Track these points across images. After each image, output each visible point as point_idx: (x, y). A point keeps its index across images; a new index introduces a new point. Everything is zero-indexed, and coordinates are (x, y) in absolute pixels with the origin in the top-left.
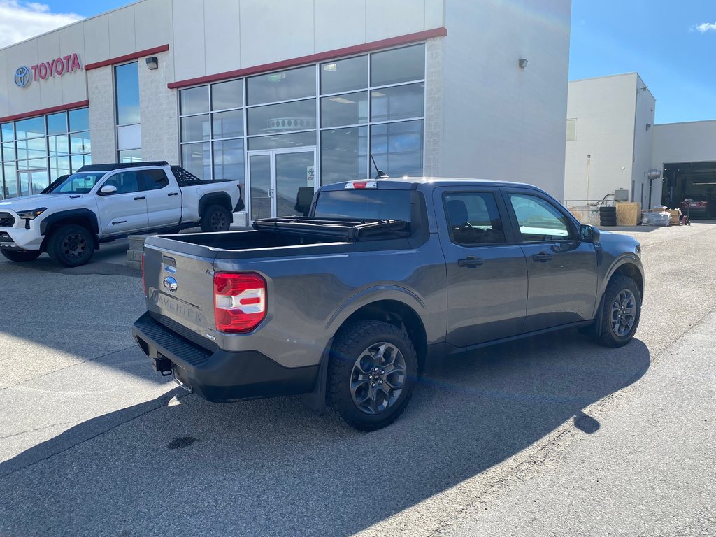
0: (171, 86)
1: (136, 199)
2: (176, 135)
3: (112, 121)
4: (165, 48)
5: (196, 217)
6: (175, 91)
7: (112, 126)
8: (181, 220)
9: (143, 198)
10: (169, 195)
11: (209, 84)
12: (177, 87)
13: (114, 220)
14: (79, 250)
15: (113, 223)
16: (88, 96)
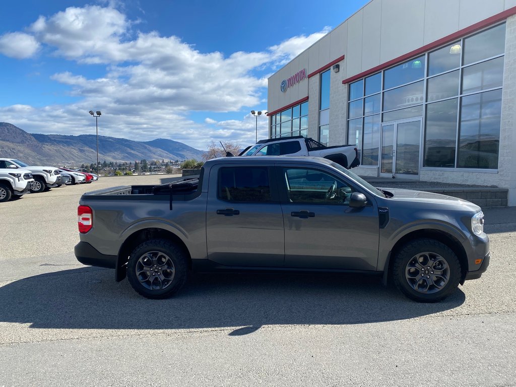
0: (344, 82)
2: (345, 115)
3: (317, 108)
4: (342, 58)
6: (346, 85)
7: (317, 111)
11: (364, 78)
12: (348, 82)
16: (308, 94)
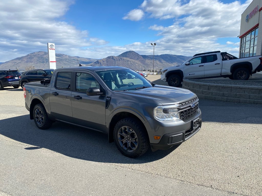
1: (199, 66)
5: (229, 73)
8: (221, 74)
9: (203, 66)
10: (215, 64)
13: (190, 74)
14: (176, 83)
15: (190, 75)
16: (259, 22)
